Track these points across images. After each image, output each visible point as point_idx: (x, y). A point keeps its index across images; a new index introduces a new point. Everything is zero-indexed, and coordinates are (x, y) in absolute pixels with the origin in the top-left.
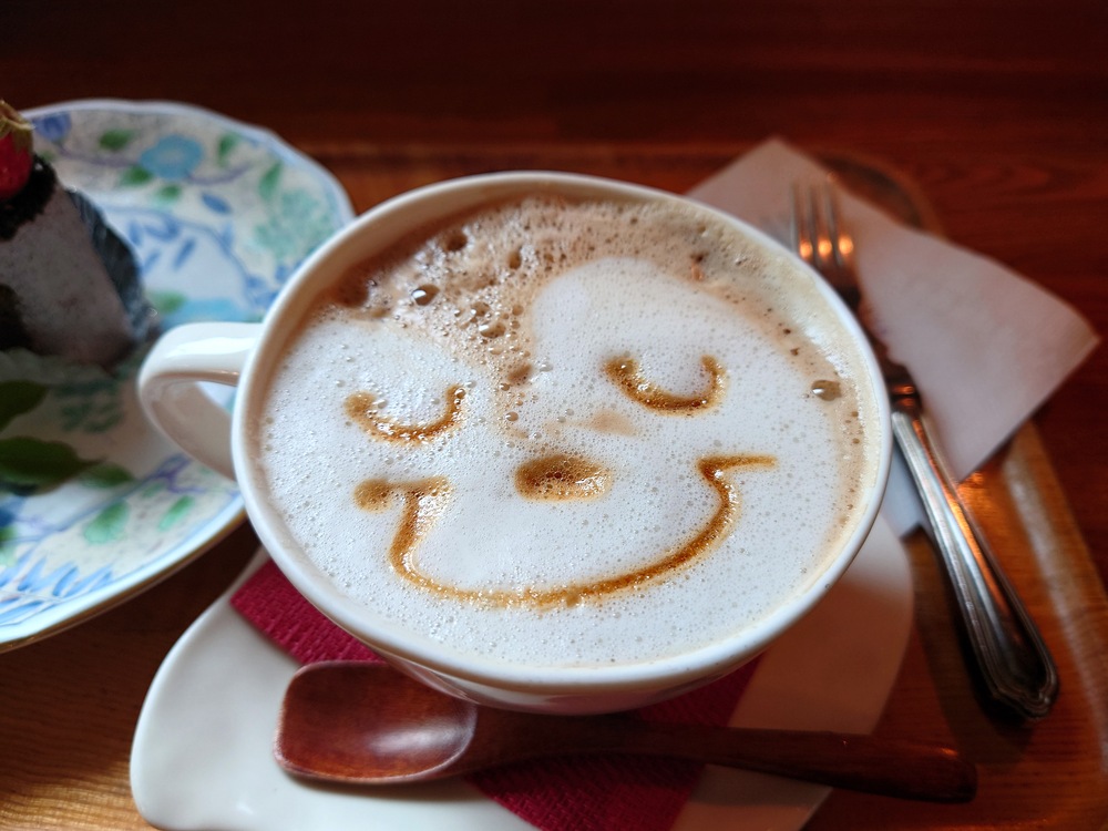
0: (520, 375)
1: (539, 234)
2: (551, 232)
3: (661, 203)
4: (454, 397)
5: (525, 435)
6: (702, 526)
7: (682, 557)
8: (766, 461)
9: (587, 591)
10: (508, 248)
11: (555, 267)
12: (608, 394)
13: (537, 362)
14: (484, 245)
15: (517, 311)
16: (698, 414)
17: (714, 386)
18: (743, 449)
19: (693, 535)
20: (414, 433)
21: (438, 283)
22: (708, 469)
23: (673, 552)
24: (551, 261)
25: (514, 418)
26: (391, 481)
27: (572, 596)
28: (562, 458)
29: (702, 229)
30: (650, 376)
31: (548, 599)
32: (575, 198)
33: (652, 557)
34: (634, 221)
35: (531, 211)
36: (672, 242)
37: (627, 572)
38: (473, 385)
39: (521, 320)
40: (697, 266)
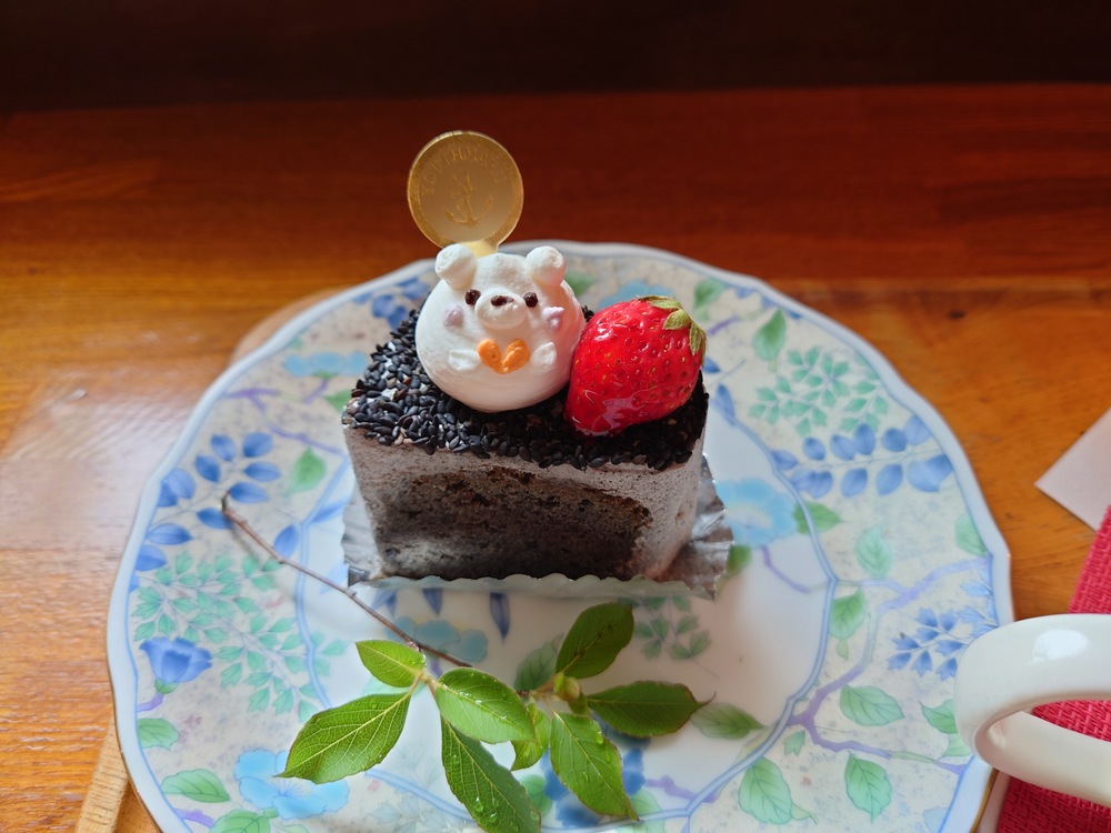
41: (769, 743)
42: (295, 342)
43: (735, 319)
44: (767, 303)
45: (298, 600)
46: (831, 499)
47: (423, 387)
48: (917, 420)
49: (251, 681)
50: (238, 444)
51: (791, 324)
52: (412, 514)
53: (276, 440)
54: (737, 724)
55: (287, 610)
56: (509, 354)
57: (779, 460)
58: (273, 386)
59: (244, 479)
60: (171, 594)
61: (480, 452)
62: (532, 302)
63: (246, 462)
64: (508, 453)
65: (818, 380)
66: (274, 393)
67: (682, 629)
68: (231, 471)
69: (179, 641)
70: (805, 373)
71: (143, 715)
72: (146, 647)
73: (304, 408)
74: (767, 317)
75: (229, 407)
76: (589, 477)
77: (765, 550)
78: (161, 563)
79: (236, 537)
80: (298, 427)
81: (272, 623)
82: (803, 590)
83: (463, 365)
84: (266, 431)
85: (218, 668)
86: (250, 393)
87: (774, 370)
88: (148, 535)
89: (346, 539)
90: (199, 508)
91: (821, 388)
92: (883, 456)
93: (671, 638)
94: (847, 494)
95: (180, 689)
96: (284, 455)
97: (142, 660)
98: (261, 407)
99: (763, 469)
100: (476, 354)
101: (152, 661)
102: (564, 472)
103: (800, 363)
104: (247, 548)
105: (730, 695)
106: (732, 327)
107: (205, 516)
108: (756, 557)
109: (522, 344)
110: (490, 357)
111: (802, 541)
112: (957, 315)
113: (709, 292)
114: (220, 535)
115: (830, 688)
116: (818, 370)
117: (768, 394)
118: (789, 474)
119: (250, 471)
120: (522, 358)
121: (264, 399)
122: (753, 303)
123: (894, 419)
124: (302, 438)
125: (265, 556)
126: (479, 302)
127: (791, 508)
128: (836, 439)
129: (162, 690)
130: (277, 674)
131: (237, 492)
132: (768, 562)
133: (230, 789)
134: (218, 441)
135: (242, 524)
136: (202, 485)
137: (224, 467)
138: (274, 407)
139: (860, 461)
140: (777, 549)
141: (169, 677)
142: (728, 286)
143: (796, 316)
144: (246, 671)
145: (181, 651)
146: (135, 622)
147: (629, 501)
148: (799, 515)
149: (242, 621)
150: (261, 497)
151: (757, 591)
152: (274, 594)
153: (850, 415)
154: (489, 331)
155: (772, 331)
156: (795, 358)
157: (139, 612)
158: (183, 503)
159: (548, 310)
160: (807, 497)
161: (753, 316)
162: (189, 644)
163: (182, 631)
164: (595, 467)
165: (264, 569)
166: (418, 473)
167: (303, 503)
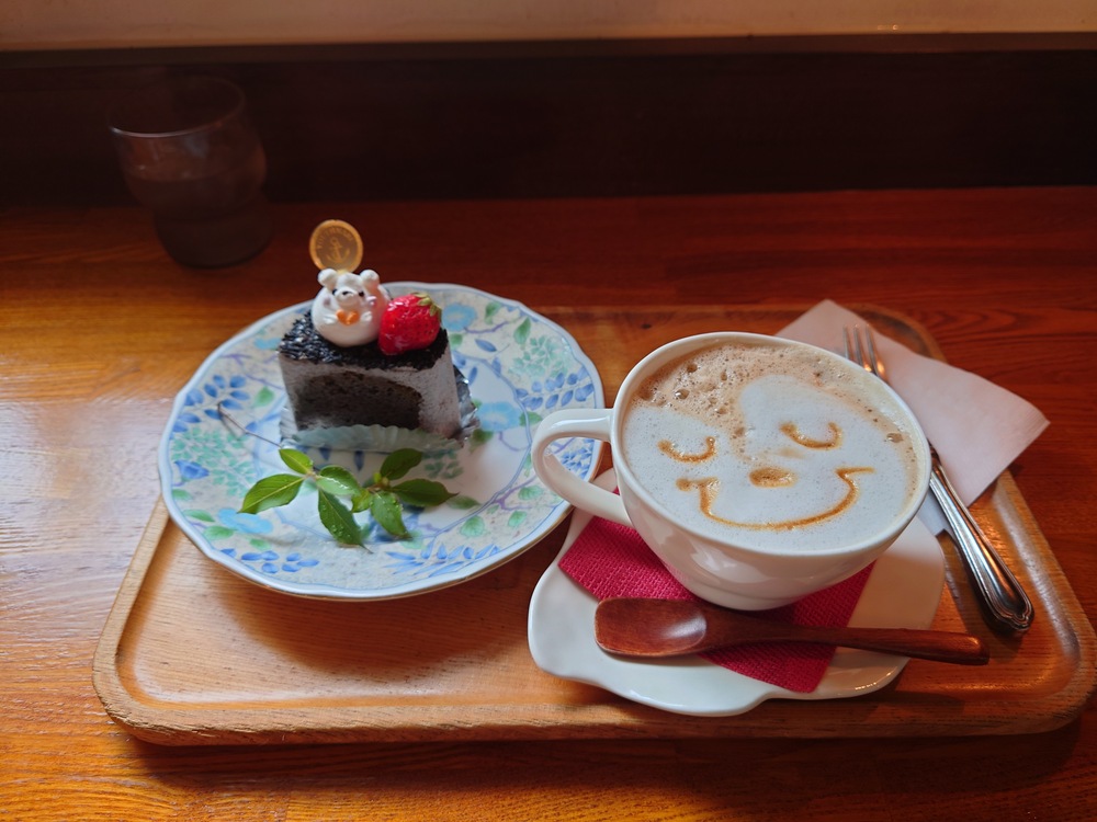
0: (740, 432)
1: (734, 364)
2: (740, 362)
3: (795, 346)
4: (710, 442)
5: (749, 459)
6: (843, 497)
7: (836, 511)
8: (869, 470)
9: (796, 524)
10: (720, 371)
11: (745, 379)
12: (785, 440)
13: (746, 425)
14: (706, 369)
15: (732, 401)
16: (831, 450)
17: (837, 437)
18: (857, 464)
19: (840, 502)
20: (695, 459)
21: (688, 388)
22: (841, 474)
23: (831, 509)
24: (743, 376)
25: (742, 451)
26: (689, 480)
27: (790, 526)
28: (769, 469)
29: (819, 360)
30: (803, 432)
31: (779, 526)
32: (750, 345)
33: (823, 510)
34: (782, 356)
35: (728, 352)
36: (803, 366)
37: (812, 516)
38: (718, 436)
39: (734, 406)
40: (818, 379)
41: (480, 511)
42: (261, 332)
43: (506, 323)
44: (522, 314)
45: (255, 455)
46: (539, 411)
47: (316, 337)
48: (584, 368)
49: (228, 484)
50: (227, 381)
51: (533, 324)
52: (311, 401)
53: (248, 380)
54: (468, 503)
55: (249, 458)
56: (350, 316)
57: (519, 393)
58: (248, 353)
59: (230, 398)
60: (190, 443)
61: (338, 363)
62: (362, 294)
63: (231, 390)
64: (350, 363)
65: (543, 353)
66: (248, 357)
67: (450, 466)
68: (223, 393)
69: (193, 463)
70: (537, 349)
71: (175, 488)
72: (177, 463)
73: (264, 366)
74: (521, 322)
75: (223, 362)
76: (388, 374)
77: (501, 433)
78: (185, 430)
79: (224, 424)
80: (261, 375)
81: (241, 462)
82: (516, 450)
83: (330, 321)
84: (243, 376)
85: (212, 477)
86: (235, 356)
87: (523, 348)
88: (179, 417)
89: (281, 424)
90: (206, 408)
91: (544, 356)
92: (567, 387)
93: (444, 470)
94: (547, 408)
95: (193, 481)
96: (252, 388)
97: (175, 468)
98: (241, 363)
99: (509, 397)
100: (335, 317)
101: (180, 469)
102: (377, 372)
103: (536, 344)
104: (229, 429)
105: (466, 493)
106: (504, 326)
107: (208, 412)
108: (496, 436)
109: (356, 312)
110: (342, 318)
111: (522, 430)
112: (646, 327)
113: (494, 309)
114: (216, 423)
115: (516, 489)
116: (544, 348)
117: (519, 361)
118: (522, 399)
119: (233, 394)
120: (356, 319)
121: (243, 360)
122: (515, 314)
123: (574, 369)
124: (263, 381)
125: (238, 432)
126: (337, 293)
127: (520, 415)
128: (547, 381)
129: (184, 481)
130: (242, 483)
131: (226, 403)
132: (501, 438)
133: (215, 518)
134: (216, 378)
135: (227, 416)
136: (207, 398)
137: (219, 391)
138: (248, 364)
139: (557, 390)
140: (507, 434)
141: (188, 476)
142: (503, 305)
143: (535, 320)
144: (226, 480)
145: (193, 467)
146: (172, 453)
147: (410, 389)
148: (523, 418)
149: (225, 461)
150: (238, 407)
151: (493, 451)
152: (242, 451)
153: (555, 369)
154: (342, 307)
155: (524, 329)
156: (533, 342)
157: (174, 449)
158: (197, 405)
159: (370, 298)
160: (529, 410)
161: (515, 321)
162: (198, 465)
163: (195, 459)
164: (390, 368)
165: (239, 440)
166: (312, 376)
167: (260, 412)
